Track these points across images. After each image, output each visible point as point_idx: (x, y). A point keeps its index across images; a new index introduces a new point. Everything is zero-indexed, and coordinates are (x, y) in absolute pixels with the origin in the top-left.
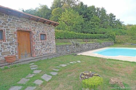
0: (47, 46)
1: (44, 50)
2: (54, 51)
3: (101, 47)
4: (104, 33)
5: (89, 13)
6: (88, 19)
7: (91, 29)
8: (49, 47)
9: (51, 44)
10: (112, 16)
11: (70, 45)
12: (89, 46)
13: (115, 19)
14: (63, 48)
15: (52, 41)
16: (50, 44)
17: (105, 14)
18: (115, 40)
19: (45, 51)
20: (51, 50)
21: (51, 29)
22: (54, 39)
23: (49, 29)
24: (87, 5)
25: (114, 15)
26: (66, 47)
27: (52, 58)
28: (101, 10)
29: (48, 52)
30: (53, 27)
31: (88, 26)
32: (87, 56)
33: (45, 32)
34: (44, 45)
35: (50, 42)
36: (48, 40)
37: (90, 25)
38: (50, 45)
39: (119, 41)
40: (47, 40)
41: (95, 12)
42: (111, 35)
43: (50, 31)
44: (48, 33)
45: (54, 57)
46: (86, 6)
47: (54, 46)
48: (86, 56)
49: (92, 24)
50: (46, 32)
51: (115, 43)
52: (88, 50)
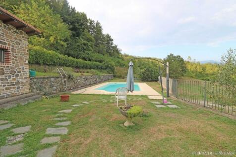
0: (10, 77)
1: (4, 86)
2: (26, 89)
3: (100, 82)
4: (101, 62)
5: (78, 23)
6: (77, 33)
7: (84, 52)
8: (15, 79)
9: (20, 74)
10: (109, 39)
11: (57, 78)
12: (86, 79)
13: (112, 44)
14: (45, 82)
15: (21, 67)
16: (18, 72)
17: (101, 33)
18: (114, 73)
19: (6, 89)
20: (19, 87)
21: (21, 40)
22: (27, 62)
23: (15, 38)
24: (74, 8)
25: (112, 38)
26: (51, 82)
27: (26, 103)
28: (95, 24)
29: (13, 91)
30: (25, 35)
31: (78, 46)
32: (91, 95)
33: (6, 44)
34: (3, 74)
35: (17, 68)
36: (14, 63)
37: (81, 44)
38: (17, 76)
39: (118, 74)
40: (11, 65)
41: (87, 26)
42: (110, 66)
43: (18, 44)
44: (13, 46)
45: (30, 101)
46: (73, 10)
47: (25, 78)
48: (88, 94)
49: (85, 45)
50: (9, 45)
51: (114, 76)
52: (85, 86)
